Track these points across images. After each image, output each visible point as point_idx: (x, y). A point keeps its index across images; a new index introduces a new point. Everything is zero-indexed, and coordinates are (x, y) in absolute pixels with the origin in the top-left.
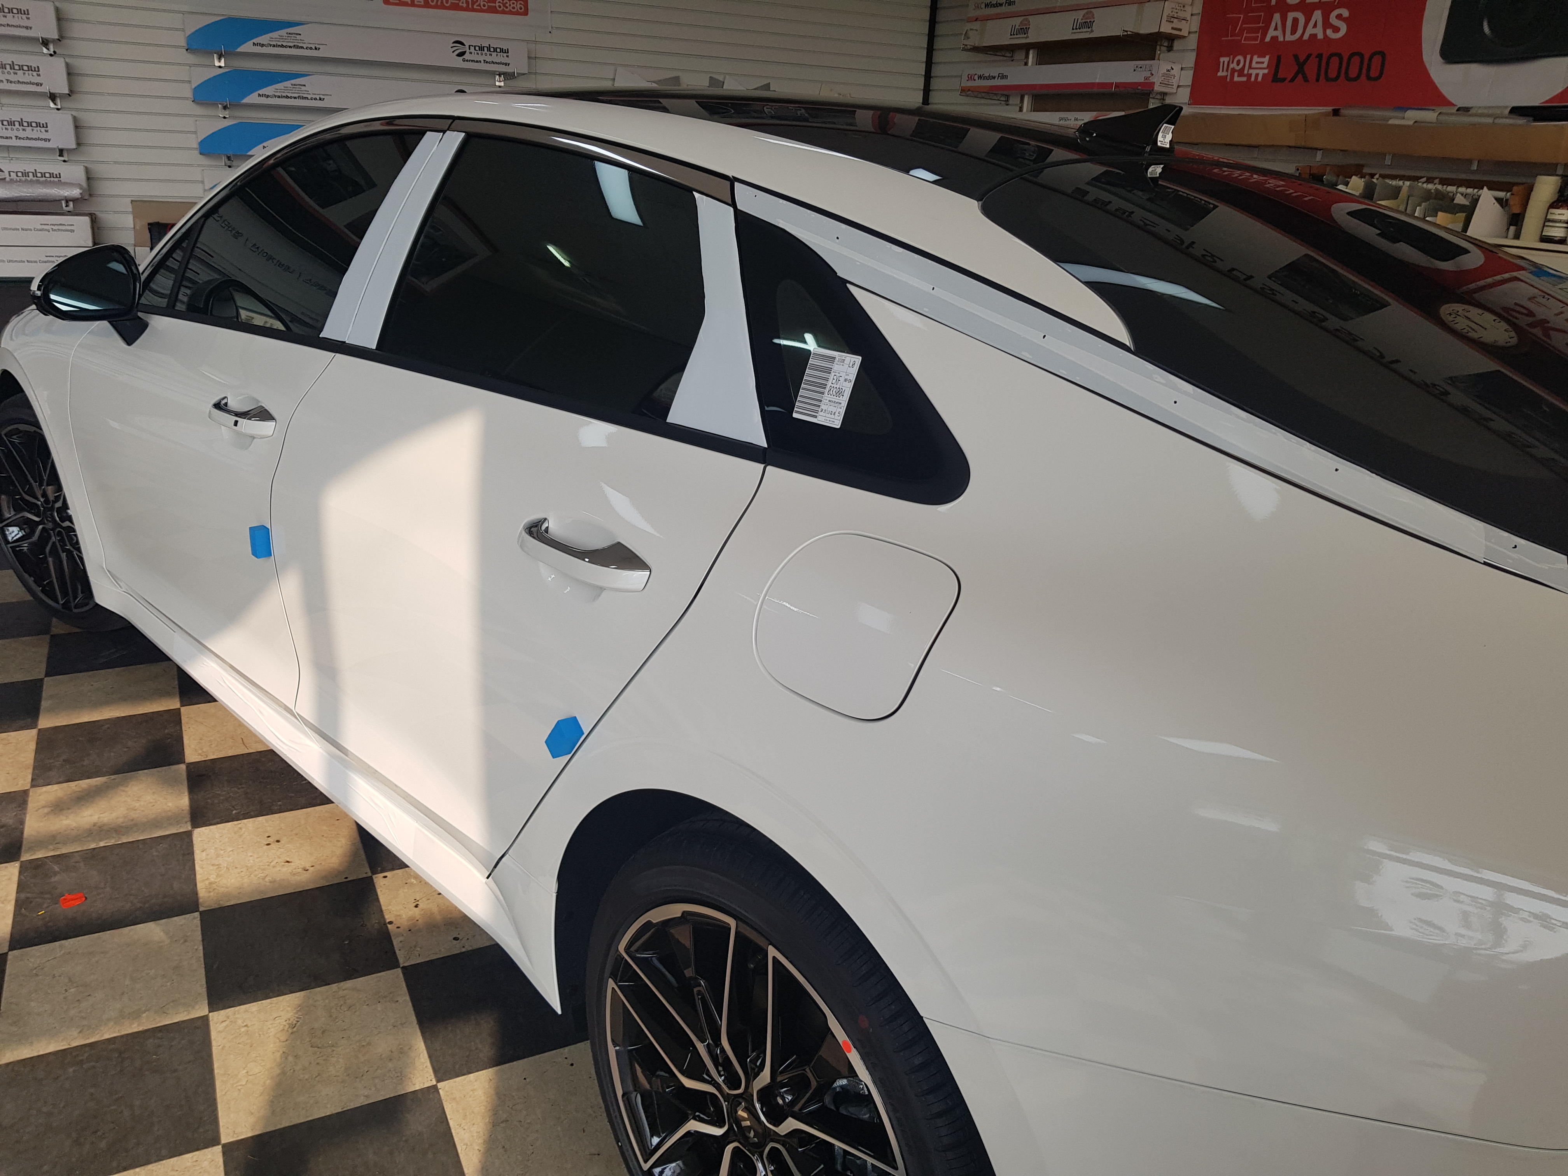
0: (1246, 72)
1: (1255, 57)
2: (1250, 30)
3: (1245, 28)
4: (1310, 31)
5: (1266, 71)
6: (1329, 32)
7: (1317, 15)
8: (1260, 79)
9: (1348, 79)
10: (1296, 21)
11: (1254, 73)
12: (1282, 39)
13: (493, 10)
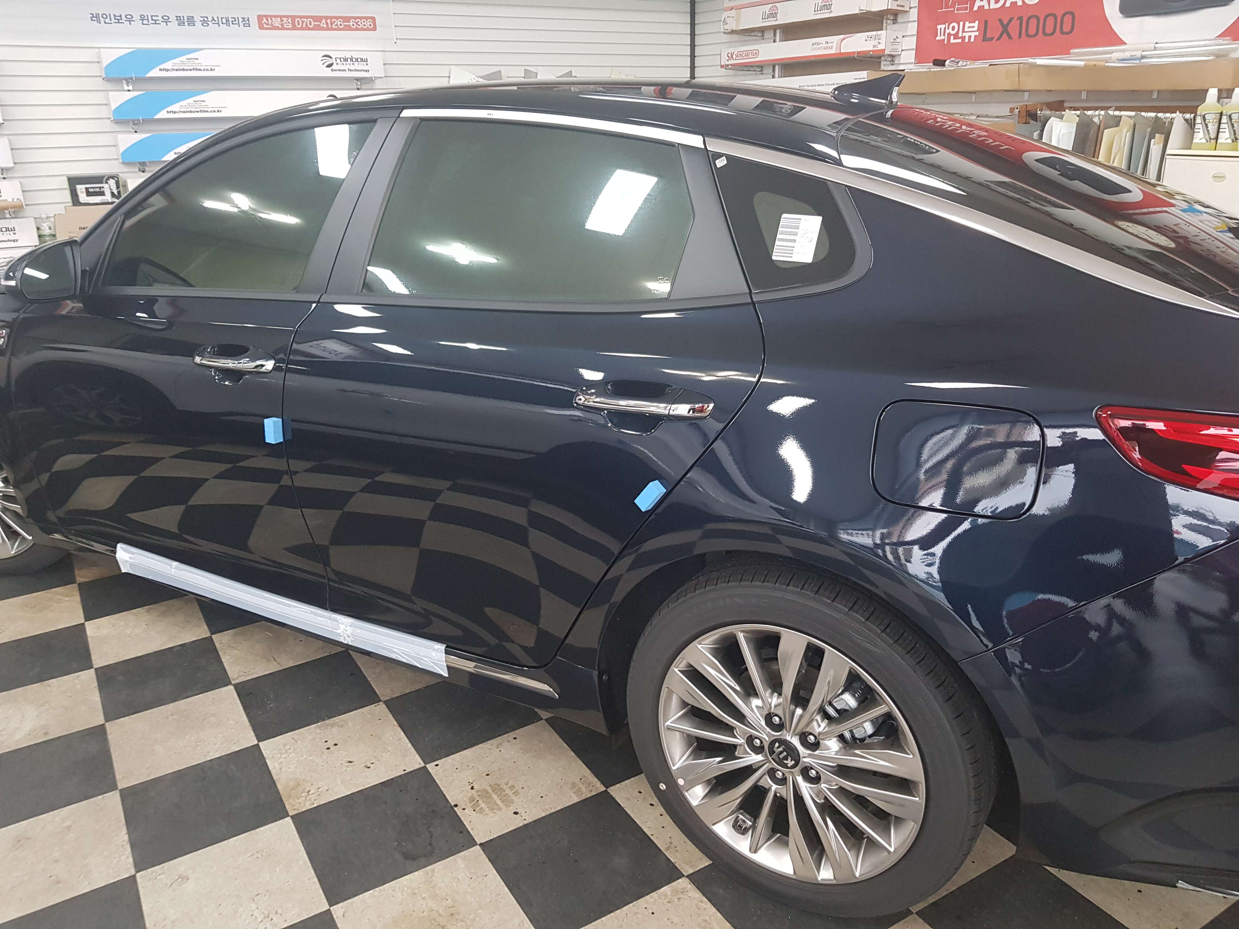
0: (960, 35)
1: (967, 24)
5: (977, 33)
8: (972, 40)
9: (1045, 34)
11: (967, 35)
12: (988, 8)
13: (348, 28)
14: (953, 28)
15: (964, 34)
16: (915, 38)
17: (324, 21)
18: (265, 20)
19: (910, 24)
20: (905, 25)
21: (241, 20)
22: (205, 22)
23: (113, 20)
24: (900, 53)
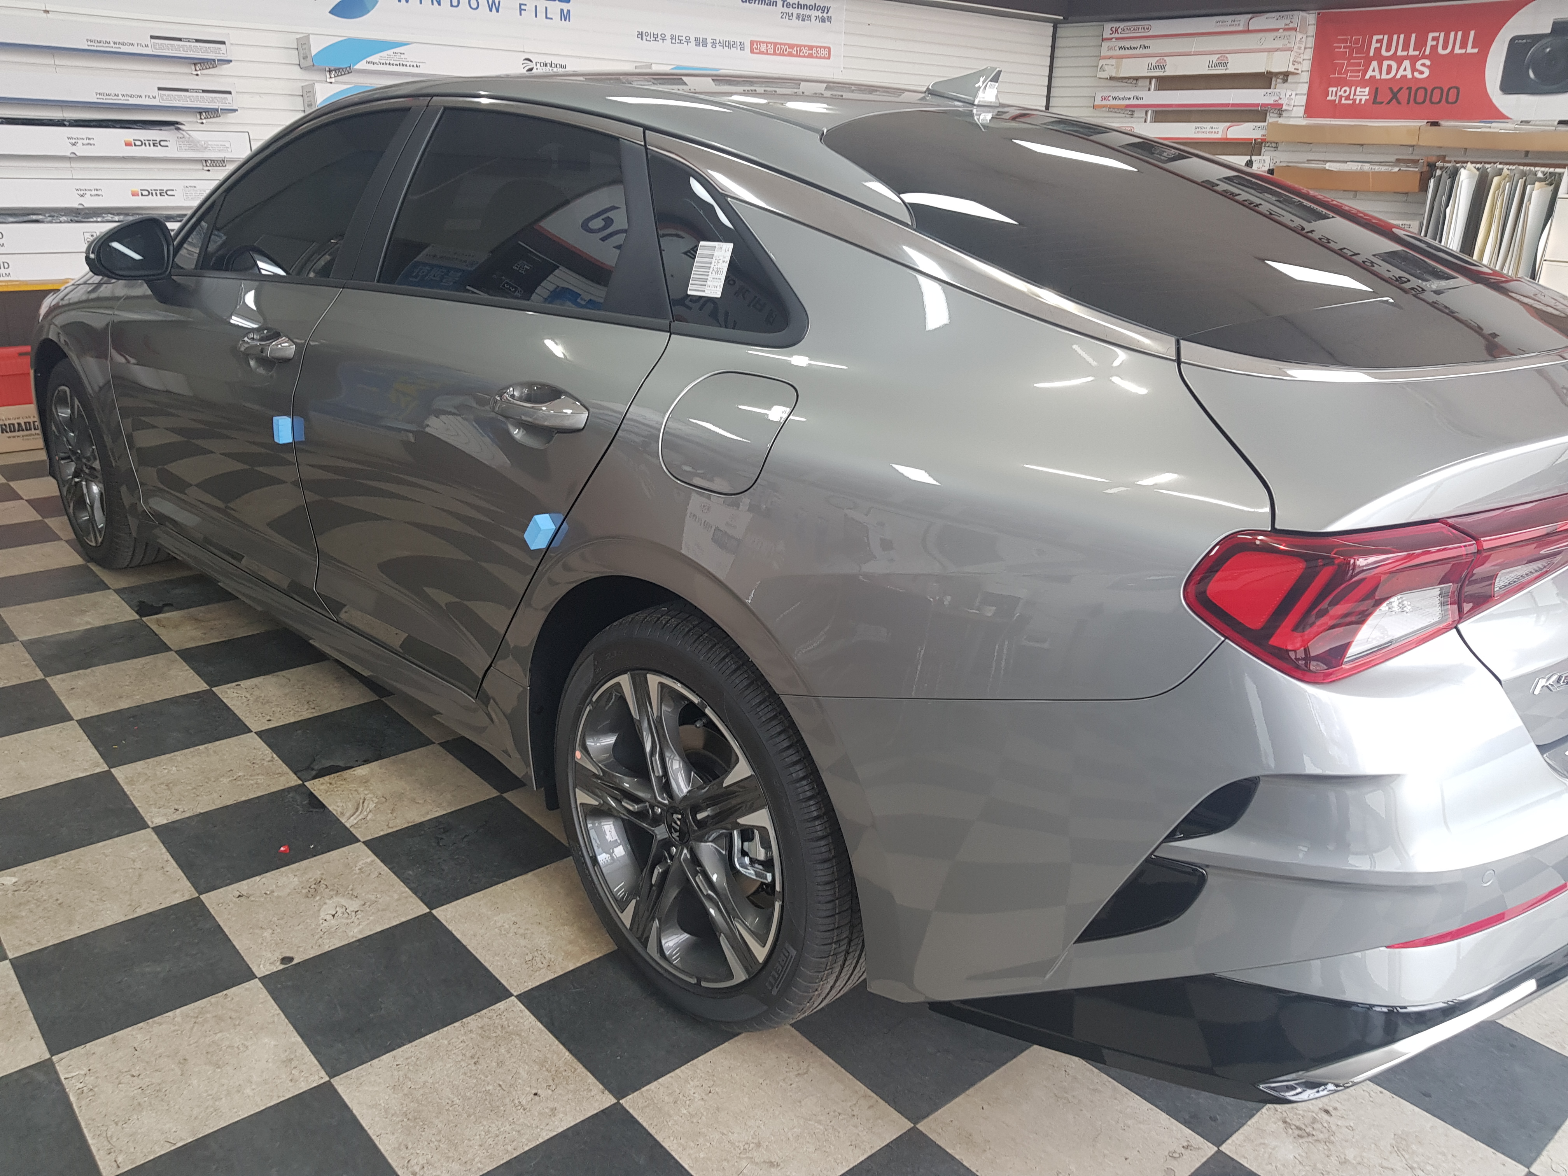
0: (1351, 97)
1: (1359, 89)
2: (1352, 71)
3: (1349, 70)
4: (1401, 72)
5: (1368, 97)
6: (1416, 74)
7: (1406, 63)
8: (1363, 102)
9: (1432, 103)
10: (1389, 68)
11: (1358, 98)
12: (1379, 78)
13: (810, 56)
14: (1345, 92)
15: (1355, 97)
16: (1305, 97)
17: (795, 48)
18: (755, 45)
19: (1300, 85)
20: (1296, 85)
21: (739, 44)
22: (714, 44)
23: (652, 38)
24: (1291, 109)
